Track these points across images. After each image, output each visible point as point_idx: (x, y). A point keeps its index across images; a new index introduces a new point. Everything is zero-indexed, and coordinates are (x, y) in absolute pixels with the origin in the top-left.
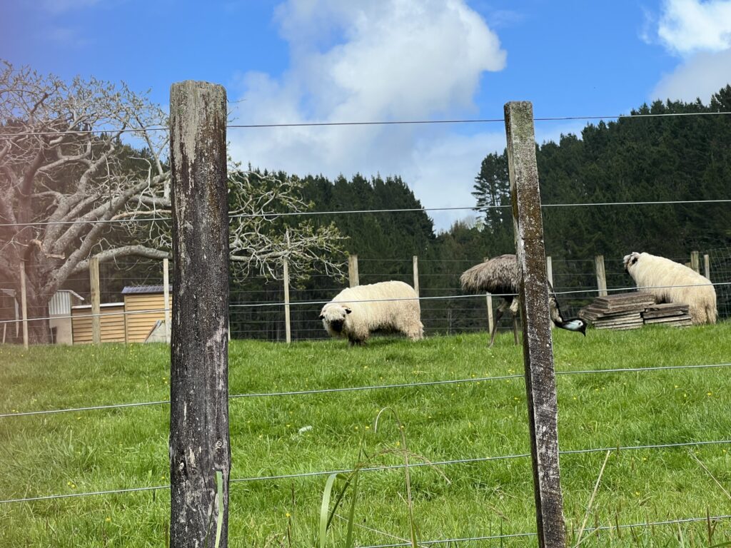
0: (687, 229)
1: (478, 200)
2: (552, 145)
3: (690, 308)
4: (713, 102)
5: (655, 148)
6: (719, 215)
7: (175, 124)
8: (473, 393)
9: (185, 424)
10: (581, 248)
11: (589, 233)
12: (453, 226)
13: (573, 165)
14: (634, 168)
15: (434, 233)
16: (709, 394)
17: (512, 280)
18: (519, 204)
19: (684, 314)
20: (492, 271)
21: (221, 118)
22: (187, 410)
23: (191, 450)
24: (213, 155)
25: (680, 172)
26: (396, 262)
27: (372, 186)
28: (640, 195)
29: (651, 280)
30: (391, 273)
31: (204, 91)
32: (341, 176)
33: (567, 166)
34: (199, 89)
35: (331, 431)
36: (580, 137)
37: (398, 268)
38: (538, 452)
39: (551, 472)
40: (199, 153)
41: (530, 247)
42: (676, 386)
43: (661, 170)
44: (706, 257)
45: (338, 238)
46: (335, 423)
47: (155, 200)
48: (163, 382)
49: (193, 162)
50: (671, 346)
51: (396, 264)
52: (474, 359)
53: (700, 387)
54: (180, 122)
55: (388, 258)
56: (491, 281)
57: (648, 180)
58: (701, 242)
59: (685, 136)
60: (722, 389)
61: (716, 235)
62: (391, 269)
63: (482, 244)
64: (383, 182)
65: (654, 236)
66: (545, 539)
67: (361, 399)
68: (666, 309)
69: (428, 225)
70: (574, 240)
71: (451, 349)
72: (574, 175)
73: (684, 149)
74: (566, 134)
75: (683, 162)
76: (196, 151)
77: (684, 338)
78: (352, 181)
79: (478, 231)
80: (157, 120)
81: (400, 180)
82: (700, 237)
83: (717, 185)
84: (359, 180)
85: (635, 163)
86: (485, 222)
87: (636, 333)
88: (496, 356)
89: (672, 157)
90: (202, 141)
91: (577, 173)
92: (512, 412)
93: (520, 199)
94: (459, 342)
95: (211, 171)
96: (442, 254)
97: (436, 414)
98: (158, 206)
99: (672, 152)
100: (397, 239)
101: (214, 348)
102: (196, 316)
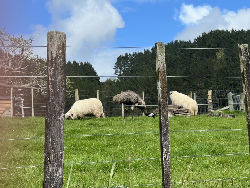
0: (185, 83)
1: (115, 71)
2: (141, 53)
3: (189, 110)
4: (195, 41)
5: (175, 56)
6: (195, 79)
7: (49, 46)
8: (121, 137)
9: (50, 145)
10: (150, 89)
11: (153, 83)
12: (107, 80)
13: (148, 60)
14: (168, 62)
15: (100, 82)
16: (199, 139)
17: (132, 99)
18: (159, 76)
19: (187, 112)
20: (124, 96)
21: (64, 44)
22: (51, 140)
23: (52, 154)
24: (62, 56)
25: (183, 64)
26: (87, 91)
27: (80, 65)
28: (170, 72)
29: (177, 101)
30: (85, 95)
31: (59, 34)
32: (69, 61)
33: (146, 60)
34: (57, 34)
35: (74, 149)
36: (151, 51)
37: (87, 93)
38: (164, 157)
39: (167, 164)
40: (57, 55)
41: (163, 90)
42: (188, 136)
43: (177, 63)
44: (195, 93)
45: (69, 82)
46: (75, 146)
47: (6, 67)
48: (12, 130)
49: (55, 58)
50: (185, 123)
51: (87, 92)
52: (119, 126)
53: (195, 137)
54: (51, 44)
55: (84, 90)
56: (124, 99)
57: (173, 67)
58: (189, 88)
59: (185, 52)
60: (203, 138)
61: (194, 86)
62: (85, 94)
63: (116, 86)
64: (83, 64)
65: (174, 85)
66: (165, 185)
67: (83, 138)
68: (182, 110)
69: (98, 79)
70: (147, 86)
71: (111, 122)
72: (148, 64)
73: (185, 56)
74: (146, 50)
75: (184, 61)
76: (56, 54)
77: (189, 120)
78: (73, 63)
79: (115, 82)
80: (7, 39)
81: (89, 63)
82: (189, 86)
83: (195, 69)
84: (75, 63)
85: (169, 61)
86: (117, 78)
87: (173, 118)
88: (126, 125)
89: (181, 59)
90: (58, 51)
91: (149, 63)
92: (135, 144)
93: (160, 74)
94: (113, 119)
95: (61, 61)
96: (102, 89)
97: (109, 144)
98: (7, 69)
99: (181, 57)
100: (87, 83)
101: (61, 120)
102: (55, 109)
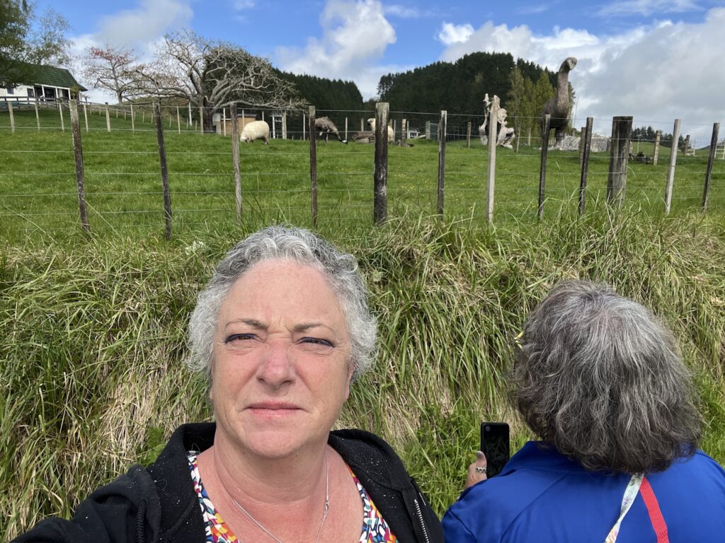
1: (378, 91)
2: (404, 73)
4: (456, 63)
5: (436, 78)
13: (409, 81)
15: (363, 101)
43: (437, 85)
64: (348, 83)
73: (445, 78)
74: (409, 70)
78: (338, 82)
91: (411, 84)
